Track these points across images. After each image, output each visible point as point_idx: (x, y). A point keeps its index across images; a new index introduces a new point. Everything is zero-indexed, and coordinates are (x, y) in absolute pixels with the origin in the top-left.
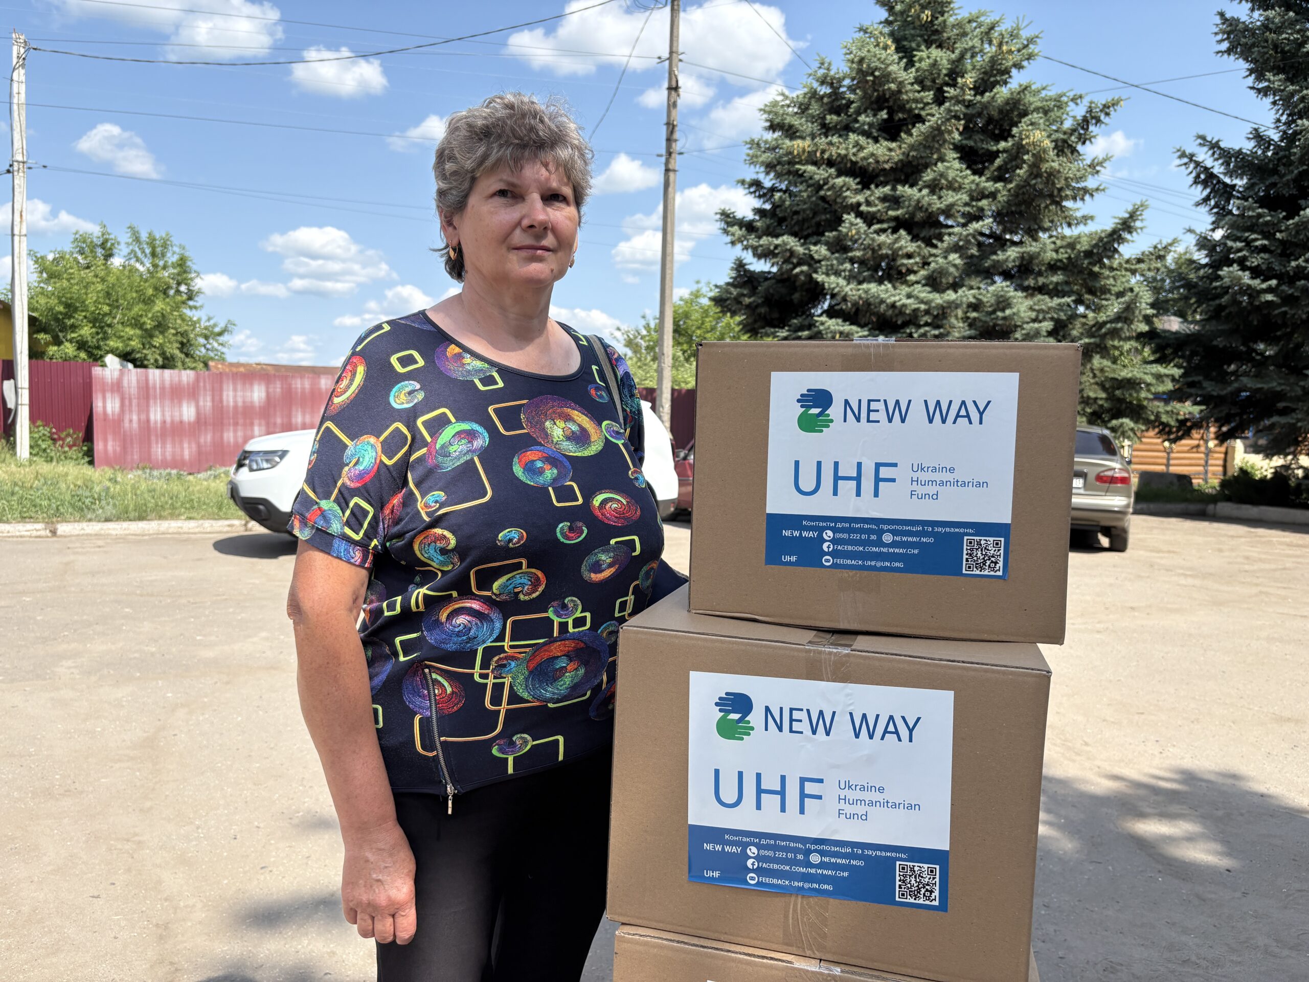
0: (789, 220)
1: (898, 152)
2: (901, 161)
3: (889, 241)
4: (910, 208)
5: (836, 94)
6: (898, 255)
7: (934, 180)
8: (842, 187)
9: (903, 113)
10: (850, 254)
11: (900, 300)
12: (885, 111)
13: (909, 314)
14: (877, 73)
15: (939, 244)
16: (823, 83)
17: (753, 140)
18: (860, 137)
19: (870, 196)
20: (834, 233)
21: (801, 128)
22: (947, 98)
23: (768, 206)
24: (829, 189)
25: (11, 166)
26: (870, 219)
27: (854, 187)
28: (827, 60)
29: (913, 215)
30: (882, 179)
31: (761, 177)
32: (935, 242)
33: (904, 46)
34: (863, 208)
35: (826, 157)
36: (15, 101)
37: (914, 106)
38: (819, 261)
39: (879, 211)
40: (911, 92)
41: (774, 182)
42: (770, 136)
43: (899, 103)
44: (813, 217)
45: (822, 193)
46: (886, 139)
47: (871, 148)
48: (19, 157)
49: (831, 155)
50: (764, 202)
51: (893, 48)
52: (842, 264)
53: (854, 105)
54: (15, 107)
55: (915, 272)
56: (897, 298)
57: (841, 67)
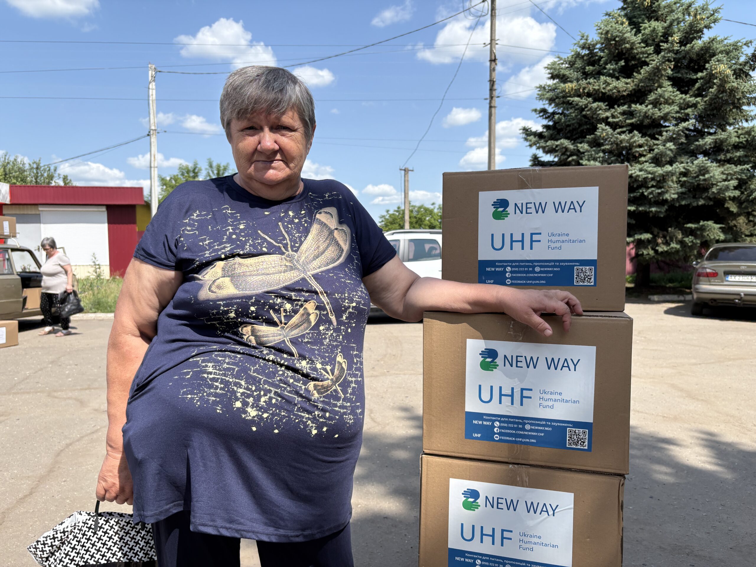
0: (564, 130)
1: (632, 84)
2: (634, 89)
3: (627, 138)
4: (641, 118)
5: (592, 54)
6: (633, 146)
7: (656, 99)
8: (597, 108)
9: (634, 61)
10: (602, 148)
11: (635, 172)
12: (623, 61)
13: (642, 181)
14: (617, 39)
15: (660, 138)
16: (583, 48)
17: (541, 86)
18: (607, 78)
19: (614, 112)
20: (592, 136)
21: (570, 76)
22: (662, 49)
23: (551, 123)
24: (588, 111)
25: (149, 132)
26: (614, 126)
27: (604, 108)
28: (586, 34)
29: (642, 122)
30: (622, 101)
31: (547, 107)
32: (657, 136)
33: (634, 22)
34: (610, 120)
35: (586, 91)
36: (151, 98)
37: (641, 56)
38: (583, 153)
39: (620, 120)
40: (640, 48)
41: (554, 109)
42: (551, 82)
43: (632, 55)
44: (579, 128)
45: (584, 113)
46: (625, 78)
47: (614, 83)
48: (153, 128)
49: (589, 90)
50: (549, 121)
51: (627, 23)
52: (598, 154)
53: (603, 59)
54: (151, 102)
55: (644, 156)
56: (633, 172)
57: (594, 37)
